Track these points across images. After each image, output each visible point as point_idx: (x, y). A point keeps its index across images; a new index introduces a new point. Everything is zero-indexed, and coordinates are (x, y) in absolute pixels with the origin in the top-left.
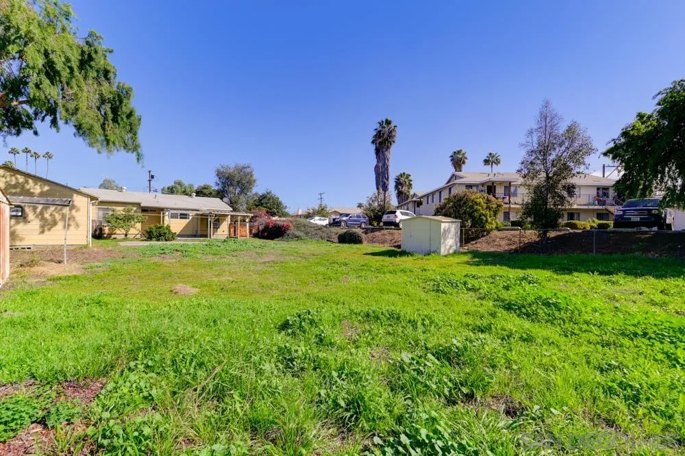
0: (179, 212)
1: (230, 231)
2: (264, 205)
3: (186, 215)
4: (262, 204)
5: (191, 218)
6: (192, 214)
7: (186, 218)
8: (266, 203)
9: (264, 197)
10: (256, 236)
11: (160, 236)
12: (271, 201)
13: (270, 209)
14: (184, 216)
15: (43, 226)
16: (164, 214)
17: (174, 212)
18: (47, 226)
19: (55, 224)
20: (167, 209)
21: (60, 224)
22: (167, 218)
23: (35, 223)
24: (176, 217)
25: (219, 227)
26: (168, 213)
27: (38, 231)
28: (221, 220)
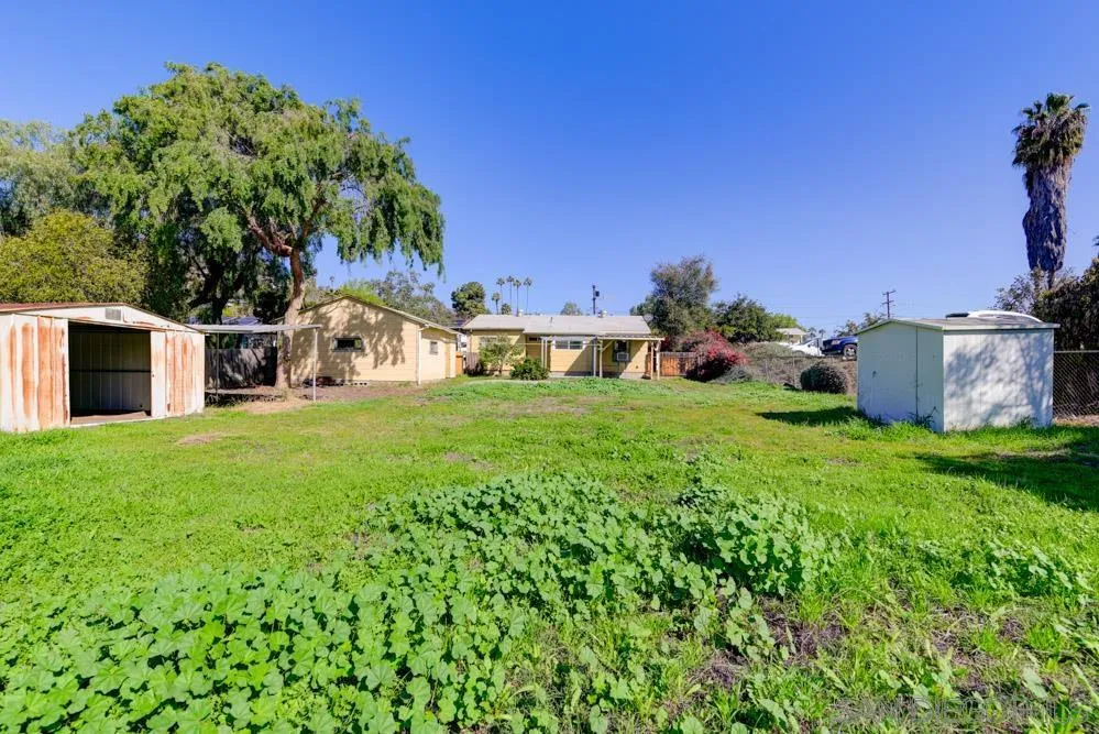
0: (569, 339)
1: (647, 367)
2: (733, 322)
3: (578, 343)
4: (729, 320)
5: (584, 347)
6: (586, 342)
7: (579, 347)
8: (738, 319)
9: (735, 308)
10: (692, 375)
11: (525, 372)
12: (746, 314)
13: (744, 329)
14: (576, 345)
15: (376, 360)
16: (549, 342)
17: (563, 339)
18: (379, 360)
19: (386, 358)
20: (553, 335)
21: (391, 358)
22: (553, 348)
23: (371, 358)
24: (566, 347)
25: (630, 361)
26: (554, 342)
27: (373, 365)
28: (633, 349)
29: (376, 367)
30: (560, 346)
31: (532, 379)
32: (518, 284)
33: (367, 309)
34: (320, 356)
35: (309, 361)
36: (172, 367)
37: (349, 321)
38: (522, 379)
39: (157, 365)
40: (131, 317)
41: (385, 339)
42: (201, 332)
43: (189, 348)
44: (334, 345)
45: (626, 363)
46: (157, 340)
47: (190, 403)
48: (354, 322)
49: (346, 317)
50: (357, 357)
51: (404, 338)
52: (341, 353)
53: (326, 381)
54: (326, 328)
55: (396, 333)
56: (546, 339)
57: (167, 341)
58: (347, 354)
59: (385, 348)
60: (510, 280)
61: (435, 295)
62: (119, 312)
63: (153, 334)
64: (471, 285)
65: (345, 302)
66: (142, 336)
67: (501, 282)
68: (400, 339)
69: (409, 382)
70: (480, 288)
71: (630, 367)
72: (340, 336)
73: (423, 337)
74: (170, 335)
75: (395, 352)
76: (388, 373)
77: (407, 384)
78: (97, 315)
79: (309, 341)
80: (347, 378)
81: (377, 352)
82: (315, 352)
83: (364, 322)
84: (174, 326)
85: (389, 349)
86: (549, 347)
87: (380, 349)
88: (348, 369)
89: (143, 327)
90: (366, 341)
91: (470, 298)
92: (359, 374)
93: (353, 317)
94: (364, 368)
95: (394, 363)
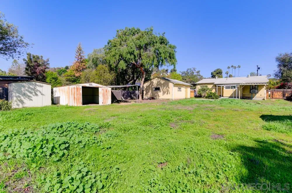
3: (234, 86)
5: (236, 88)
7: (234, 88)
10: (288, 99)
11: (209, 97)
15: (163, 93)
16: (223, 87)
17: (228, 85)
18: (164, 93)
19: (165, 92)
20: (224, 84)
21: (166, 93)
22: (224, 89)
23: (162, 92)
24: (229, 88)
25: (258, 93)
26: (225, 87)
27: (162, 95)
28: (259, 88)
29: (163, 95)
30: (227, 88)
31: (212, 99)
32: (235, 68)
33: (161, 80)
34: (151, 92)
35: (149, 93)
36: (104, 95)
37: (157, 83)
38: (209, 99)
39: (100, 94)
40: (94, 85)
41: (165, 88)
42: (110, 87)
43: (107, 91)
44: (154, 89)
45: (256, 93)
46: (100, 90)
47: (108, 102)
48: (158, 83)
49: (157, 82)
50: (159, 92)
51: (170, 87)
52: (155, 91)
53: (153, 98)
54: (153, 85)
55: (168, 86)
56: (222, 86)
57: (102, 89)
58: (157, 92)
59: (165, 90)
60: (232, 66)
61: (200, 74)
62: (92, 84)
63: (99, 88)
64: (217, 70)
65: (156, 78)
66: (97, 89)
67: (229, 68)
68: (169, 88)
69: (169, 99)
70: (221, 70)
71: (257, 95)
72: (155, 87)
73: (174, 87)
74: (103, 88)
75: (168, 91)
76: (166, 97)
77: (168, 99)
78: (87, 85)
79: (149, 88)
80: (157, 97)
81: (163, 91)
82: (150, 91)
83: (161, 83)
84: (103, 86)
85: (166, 90)
86: (223, 89)
87: (164, 90)
88: (157, 95)
89: (97, 87)
90: (161, 88)
91: (217, 73)
92: (160, 97)
93: (158, 82)
94: (161, 95)
95: (167, 94)
